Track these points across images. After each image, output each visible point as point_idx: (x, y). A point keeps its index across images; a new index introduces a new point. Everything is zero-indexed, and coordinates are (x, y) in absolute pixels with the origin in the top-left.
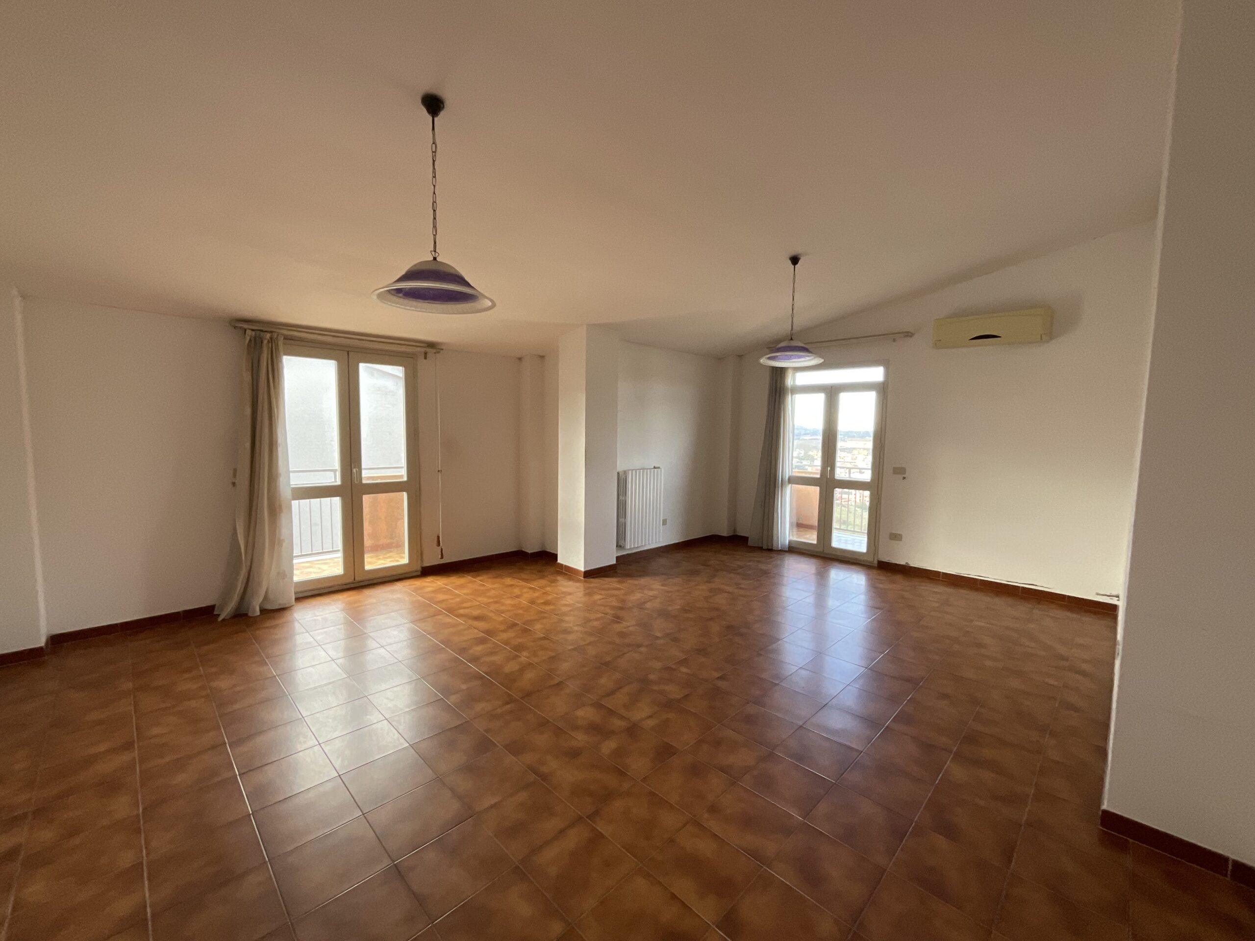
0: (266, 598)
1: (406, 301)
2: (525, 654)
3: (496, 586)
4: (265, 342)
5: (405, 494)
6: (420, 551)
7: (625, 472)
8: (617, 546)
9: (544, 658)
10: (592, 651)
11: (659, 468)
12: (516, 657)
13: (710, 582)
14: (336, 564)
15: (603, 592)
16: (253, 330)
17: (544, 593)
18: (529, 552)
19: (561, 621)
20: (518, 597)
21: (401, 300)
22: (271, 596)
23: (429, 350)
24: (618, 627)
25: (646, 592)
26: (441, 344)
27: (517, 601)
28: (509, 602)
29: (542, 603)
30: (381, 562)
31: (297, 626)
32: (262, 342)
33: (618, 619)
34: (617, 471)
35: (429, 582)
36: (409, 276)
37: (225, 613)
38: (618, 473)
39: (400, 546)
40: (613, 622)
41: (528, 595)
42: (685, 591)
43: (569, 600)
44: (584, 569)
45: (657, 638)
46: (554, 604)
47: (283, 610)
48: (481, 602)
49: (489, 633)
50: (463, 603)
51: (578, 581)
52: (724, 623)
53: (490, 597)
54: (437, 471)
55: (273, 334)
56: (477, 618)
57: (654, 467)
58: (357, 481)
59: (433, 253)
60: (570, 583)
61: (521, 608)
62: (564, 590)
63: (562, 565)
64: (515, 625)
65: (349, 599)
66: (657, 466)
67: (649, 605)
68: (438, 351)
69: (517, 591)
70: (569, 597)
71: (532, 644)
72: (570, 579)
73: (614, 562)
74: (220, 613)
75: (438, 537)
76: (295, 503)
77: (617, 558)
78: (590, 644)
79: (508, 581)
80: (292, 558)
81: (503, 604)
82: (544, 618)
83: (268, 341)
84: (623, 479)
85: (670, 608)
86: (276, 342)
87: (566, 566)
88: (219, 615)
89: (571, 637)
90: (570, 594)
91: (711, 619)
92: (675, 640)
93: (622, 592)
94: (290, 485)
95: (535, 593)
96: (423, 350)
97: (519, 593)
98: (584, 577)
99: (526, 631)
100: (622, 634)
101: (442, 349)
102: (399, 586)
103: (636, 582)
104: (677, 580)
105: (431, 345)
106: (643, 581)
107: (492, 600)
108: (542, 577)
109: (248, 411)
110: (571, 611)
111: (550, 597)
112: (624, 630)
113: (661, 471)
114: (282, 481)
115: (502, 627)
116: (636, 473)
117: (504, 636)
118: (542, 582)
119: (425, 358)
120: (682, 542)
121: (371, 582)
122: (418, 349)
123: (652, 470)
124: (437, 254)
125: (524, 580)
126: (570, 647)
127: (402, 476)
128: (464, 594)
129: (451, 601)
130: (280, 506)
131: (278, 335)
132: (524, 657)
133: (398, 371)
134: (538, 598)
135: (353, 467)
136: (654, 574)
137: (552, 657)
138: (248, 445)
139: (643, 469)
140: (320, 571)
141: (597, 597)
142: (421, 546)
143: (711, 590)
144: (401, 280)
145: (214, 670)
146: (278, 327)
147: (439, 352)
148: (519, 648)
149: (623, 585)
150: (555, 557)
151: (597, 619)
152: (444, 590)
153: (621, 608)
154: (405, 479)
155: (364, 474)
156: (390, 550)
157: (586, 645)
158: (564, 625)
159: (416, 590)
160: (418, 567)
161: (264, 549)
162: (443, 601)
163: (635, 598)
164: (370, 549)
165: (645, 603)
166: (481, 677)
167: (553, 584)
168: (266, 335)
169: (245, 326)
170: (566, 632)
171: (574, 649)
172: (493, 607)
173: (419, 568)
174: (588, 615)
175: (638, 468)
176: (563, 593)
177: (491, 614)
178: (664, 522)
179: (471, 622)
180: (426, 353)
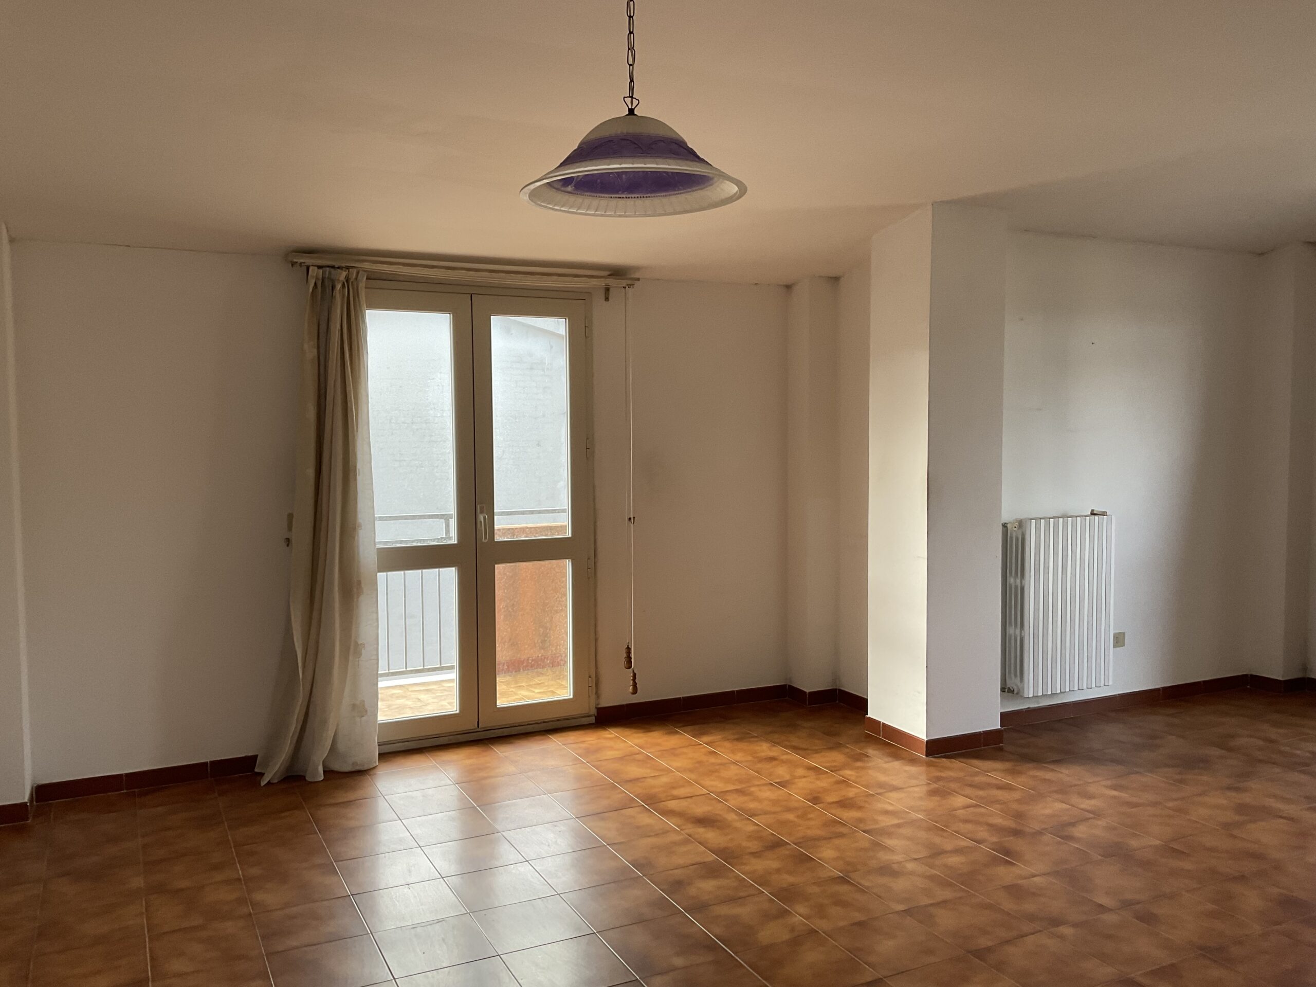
0: (333, 748)
1: (579, 199)
2: (802, 908)
3: (739, 757)
4: (339, 287)
5: (568, 564)
6: (593, 676)
7: (1021, 524)
8: (1003, 690)
9: (842, 924)
10: (946, 920)
11: (1104, 514)
12: (783, 914)
13: (1237, 789)
14: (446, 693)
15: (969, 791)
16: (320, 267)
17: (839, 782)
18: (807, 691)
19: (877, 845)
20: (783, 784)
21: (572, 199)
22: (341, 747)
23: (612, 282)
24: (1005, 874)
25: (1075, 799)
26: (637, 269)
27: (782, 792)
28: (767, 794)
29: (833, 803)
30: (524, 693)
31: (382, 805)
32: (333, 288)
33: (1007, 856)
34: (1003, 522)
35: (610, 739)
36: (586, 151)
37: (272, 772)
38: (1005, 526)
39: (559, 664)
40: (995, 861)
41: (805, 783)
42: (1171, 804)
43: (893, 801)
44: (927, 736)
45: (1102, 908)
46: (860, 808)
47: (361, 773)
48: (712, 789)
49: (729, 855)
50: (674, 788)
51: (913, 761)
52: (1276, 890)
53: (728, 781)
54: (627, 519)
55: (350, 270)
56: (704, 821)
57: (1093, 510)
58: (485, 538)
59: (628, 100)
60: (897, 764)
61: (789, 810)
62: (882, 778)
63: (877, 723)
64: (777, 844)
65: (468, 762)
66: (1097, 509)
67: (1081, 831)
68: (629, 282)
69: (782, 772)
70: (894, 795)
71: (815, 889)
72: (896, 755)
73: (995, 724)
74: (263, 772)
75: (629, 650)
76: (381, 576)
77: (1003, 715)
78: (943, 903)
79: (764, 749)
80: (376, 677)
81: (756, 799)
82: (841, 835)
83: (343, 285)
84: (1017, 539)
85: (1134, 843)
86: (355, 283)
87: (884, 724)
88: (262, 774)
89: (900, 885)
90: (895, 789)
91: (1241, 878)
92: (1148, 918)
93: (1017, 795)
94: (375, 544)
95: (818, 779)
96: (602, 283)
97: (788, 777)
98: (926, 756)
99: (804, 859)
100: (1015, 891)
101: (638, 279)
102: (556, 743)
103: (1049, 775)
104: (1149, 778)
105: (617, 272)
106: (1066, 774)
107: (731, 787)
108: (836, 747)
109: (311, 413)
110: (899, 826)
111: (851, 793)
112: (1020, 882)
113: (1109, 522)
114: (362, 536)
115: (754, 846)
116: (1047, 525)
117: (759, 865)
118: (836, 757)
119: (607, 299)
120: (1164, 688)
121: (506, 732)
122: (594, 282)
123: (1088, 518)
124: (635, 103)
125: (795, 749)
126: (901, 907)
127: (563, 528)
128: (678, 770)
129: (651, 782)
130: (359, 583)
131: (358, 273)
132: (799, 914)
133: (558, 326)
134: (826, 791)
135: (478, 511)
136: (1091, 759)
137: (860, 924)
138: (311, 472)
139: (1065, 516)
140: (419, 704)
141: (959, 801)
142: (597, 667)
143: (1241, 809)
144: (570, 160)
145: (255, 871)
146: (357, 258)
147: (630, 286)
148: (788, 895)
149: (1019, 780)
150: (861, 704)
151: (958, 851)
152: (638, 757)
153: (1016, 833)
154: (569, 534)
155: (500, 523)
156: (540, 670)
157: (931, 905)
158: (884, 856)
159: (588, 752)
160: (588, 708)
161: (332, 657)
162: (637, 780)
163: (1048, 811)
164: (506, 667)
165: (1073, 824)
166: (712, 947)
167: (859, 764)
168: (341, 274)
169: (308, 260)
170: (886, 870)
171: (908, 912)
172: (734, 801)
173: (594, 711)
174: (937, 840)
175: (1052, 516)
176: (881, 785)
177: (731, 817)
178: (1119, 640)
179: (691, 829)
180: (607, 290)
